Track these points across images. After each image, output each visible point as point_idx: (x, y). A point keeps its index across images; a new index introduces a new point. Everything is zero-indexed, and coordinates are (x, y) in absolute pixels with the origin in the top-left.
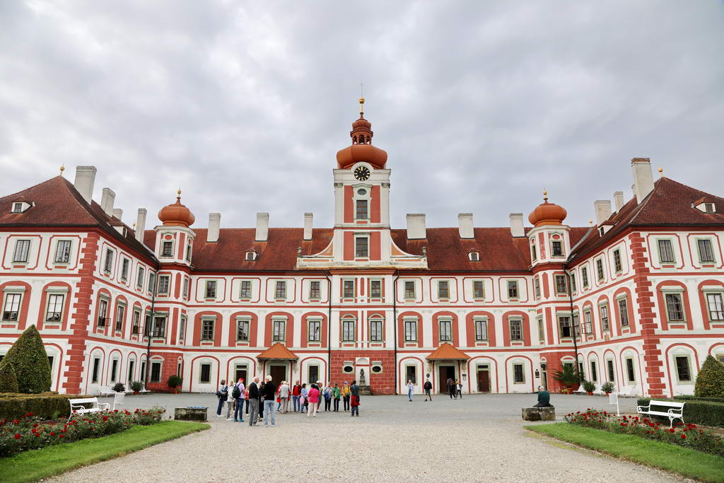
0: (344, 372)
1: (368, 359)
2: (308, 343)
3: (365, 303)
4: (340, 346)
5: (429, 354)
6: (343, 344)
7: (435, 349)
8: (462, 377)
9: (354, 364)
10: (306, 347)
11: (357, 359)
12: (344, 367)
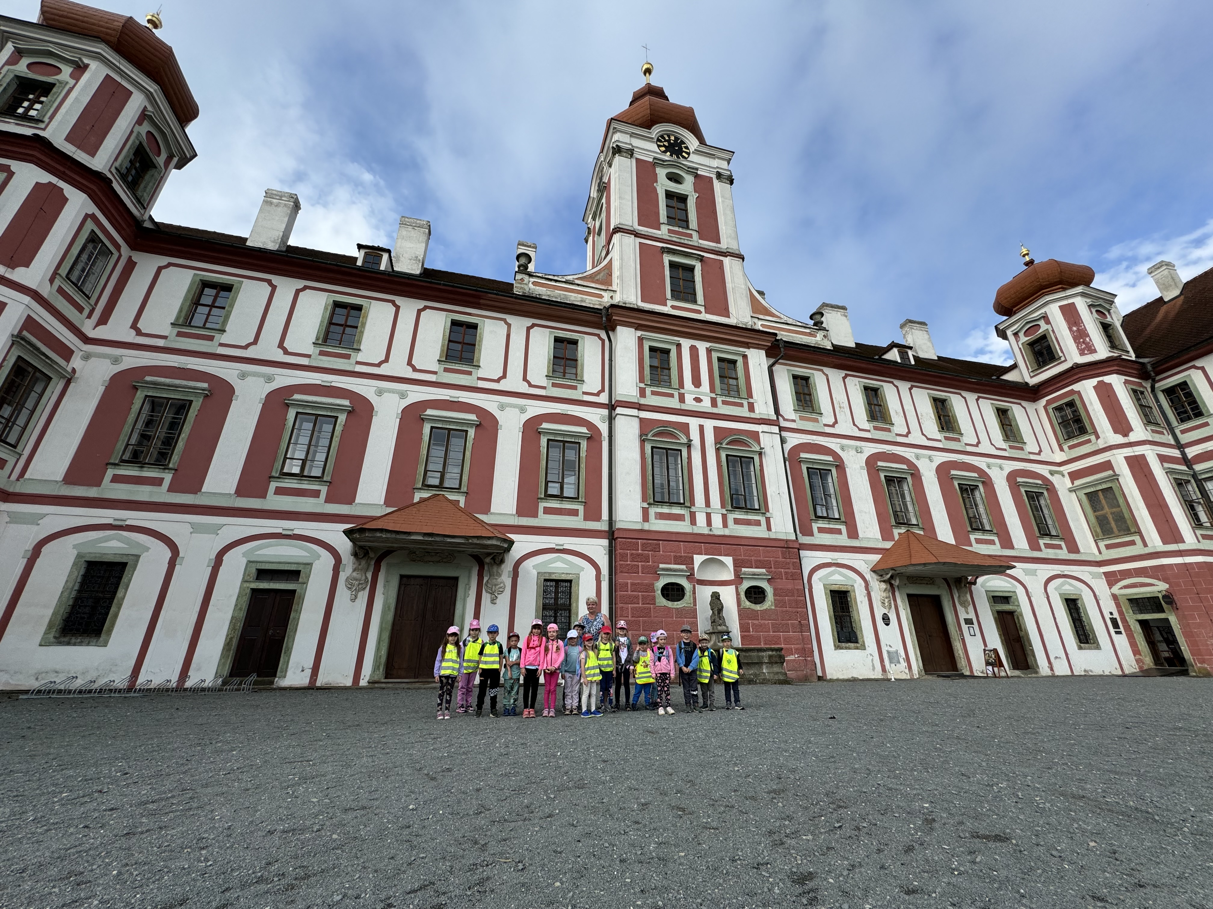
0: (662, 601)
1: (728, 561)
2: (542, 505)
3: (706, 405)
4: (646, 518)
5: (877, 557)
6: (653, 511)
7: (888, 545)
8: (965, 627)
9: (690, 577)
10: (535, 515)
11: (698, 559)
12: (660, 584)
